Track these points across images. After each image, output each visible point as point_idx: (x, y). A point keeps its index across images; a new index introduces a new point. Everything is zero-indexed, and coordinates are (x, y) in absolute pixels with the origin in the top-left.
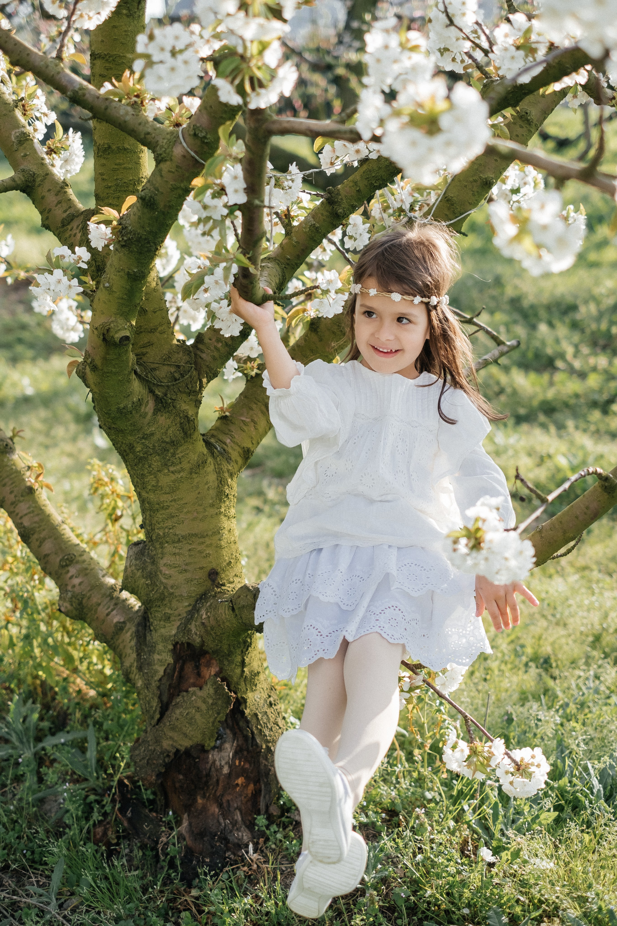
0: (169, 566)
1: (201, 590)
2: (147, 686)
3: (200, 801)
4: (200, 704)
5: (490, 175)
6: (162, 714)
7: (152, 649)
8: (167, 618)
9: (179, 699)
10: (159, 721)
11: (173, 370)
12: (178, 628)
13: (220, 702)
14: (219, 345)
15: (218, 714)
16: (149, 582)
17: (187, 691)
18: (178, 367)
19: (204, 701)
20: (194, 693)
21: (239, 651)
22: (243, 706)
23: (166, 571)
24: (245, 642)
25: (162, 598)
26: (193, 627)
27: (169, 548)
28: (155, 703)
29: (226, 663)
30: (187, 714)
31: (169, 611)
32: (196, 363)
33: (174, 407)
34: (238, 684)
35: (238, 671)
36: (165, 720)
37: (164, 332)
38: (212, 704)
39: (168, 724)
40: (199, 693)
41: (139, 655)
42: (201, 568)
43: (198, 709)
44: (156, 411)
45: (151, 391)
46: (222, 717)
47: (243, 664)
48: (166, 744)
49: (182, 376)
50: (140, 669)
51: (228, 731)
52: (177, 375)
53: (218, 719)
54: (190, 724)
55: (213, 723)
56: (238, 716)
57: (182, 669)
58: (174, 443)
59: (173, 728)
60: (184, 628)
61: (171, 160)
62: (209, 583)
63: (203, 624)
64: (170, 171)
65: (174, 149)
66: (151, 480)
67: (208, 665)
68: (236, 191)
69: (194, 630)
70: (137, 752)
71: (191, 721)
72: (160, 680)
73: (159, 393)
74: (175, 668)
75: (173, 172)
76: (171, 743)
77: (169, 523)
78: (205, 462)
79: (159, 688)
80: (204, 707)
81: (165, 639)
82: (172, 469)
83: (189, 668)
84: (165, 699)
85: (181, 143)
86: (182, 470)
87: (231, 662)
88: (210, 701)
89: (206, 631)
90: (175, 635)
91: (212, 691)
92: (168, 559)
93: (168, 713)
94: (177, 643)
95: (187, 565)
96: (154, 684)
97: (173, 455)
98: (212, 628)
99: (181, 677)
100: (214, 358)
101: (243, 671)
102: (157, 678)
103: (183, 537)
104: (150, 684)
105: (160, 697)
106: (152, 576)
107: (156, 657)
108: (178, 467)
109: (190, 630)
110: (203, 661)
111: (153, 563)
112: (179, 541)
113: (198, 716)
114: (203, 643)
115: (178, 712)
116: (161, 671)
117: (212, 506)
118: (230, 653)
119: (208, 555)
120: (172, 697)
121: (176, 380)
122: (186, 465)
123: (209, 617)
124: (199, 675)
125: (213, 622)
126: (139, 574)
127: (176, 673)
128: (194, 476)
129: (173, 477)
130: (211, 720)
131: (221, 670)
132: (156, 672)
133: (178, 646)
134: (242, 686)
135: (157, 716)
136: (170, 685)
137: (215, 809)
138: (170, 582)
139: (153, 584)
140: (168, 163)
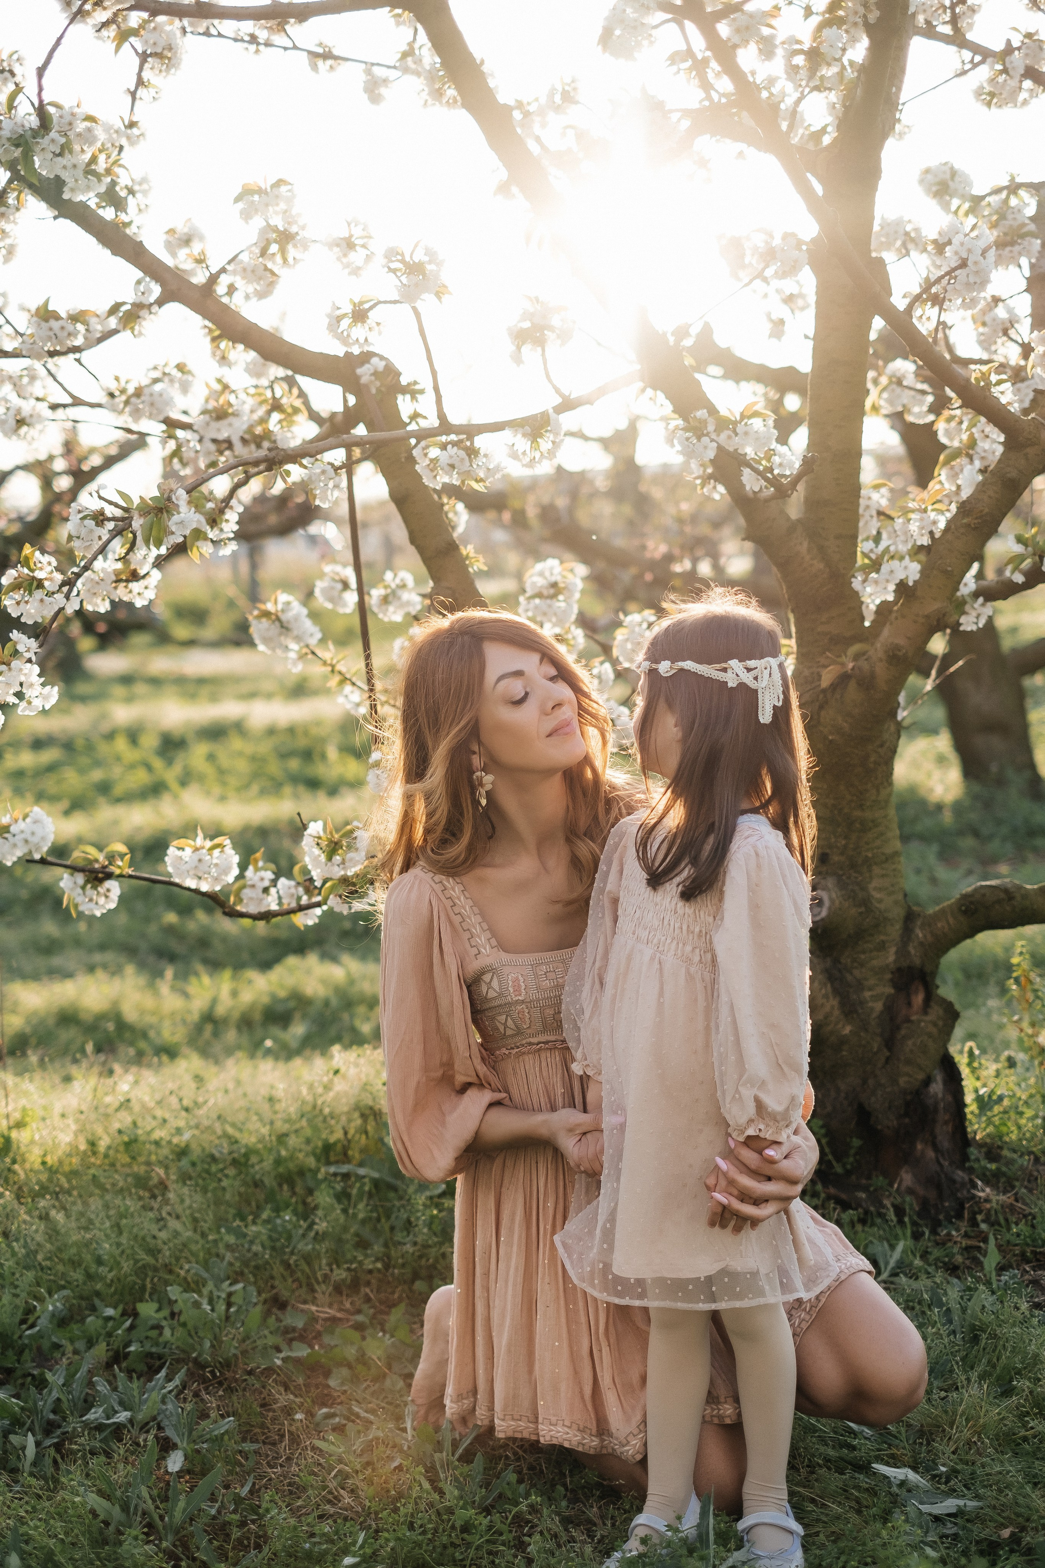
0: (879, 889)
3: (919, 1147)
7: (860, 986)
8: (882, 947)
9: (903, 1032)
10: (888, 1059)
12: (896, 953)
16: (863, 909)
19: (935, 1024)
20: (919, 1021)
23: (877, 895)
25: (877, 926)
27: (876, 870)
31: (882, 937)
43: (930, 1035)
48: (902, 1081)
59: (908, 1062)
60: (902, 951)
69: (913, 952)
70: (873, 1099)
76: (906, 1079)
77: (878, 843)
80: (934, 1031)
90: (895, 961)
91: (941, 1012)
94: (899, 970)
102: (874, 1015)
106: (866, 903)
111: (864, 889)
115: (910, 1042)
116: (879, 1006)
125: (930, 939)
132: (872, 1009)
137: (931, 1154)
138: (882, 906)
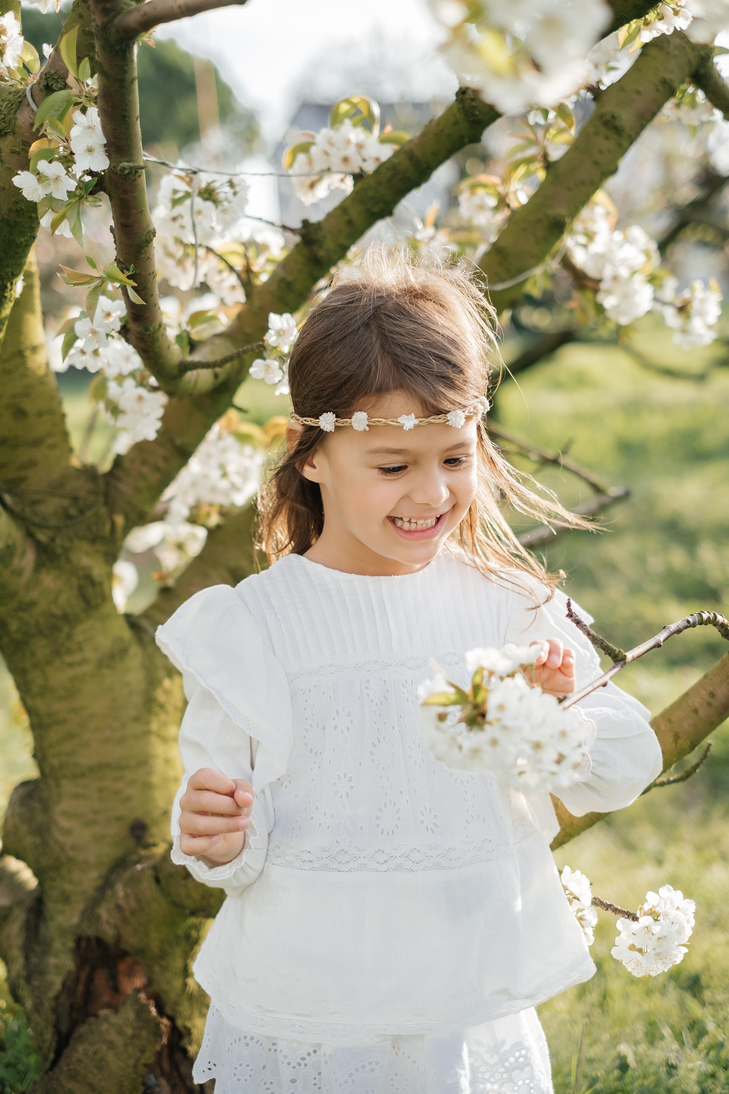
1: (117, 852)
2: (38, 1007)
4: (114, 1036)
5: (560, 211)
6: (59, 1053)
11: (66, 503)
13: (144, 1034)
14: (145, 470)
15: (143, 1051)
17: (96, 1016)
18: (75, 499)
21: (178, 951)
22: (185, 1041)
24: (188, 937)
26: (104, 912)
28: (49, 1035)
29: (157, 969)
30: (95, 1053)
32: (107, 496)
33: (68, 560)
34: (177, 1003)
35: (177, 983)
36: (63, 1063)
37: (53, 447)
38: (133, 1037)
39: (65, 1069)
40: (114, 1019)
41: (27, 958)
42: (119, 819)
44: (39, 567)
45: (30, 535)
46: (149, 1057)
47: (186, 972)
49: (82, 512)
50: (28, 979)
51: (163, 1082)
52: (73, 511)
53: (143, 1061)
54: (99, 1068)
55: (135, 1067)
56: (179, 1056)
57: (90, 980)
58: (67, 619)
61: (14, 133)
62: (130, 842)
63: (119, 908)
64: (13, 152)
65: (19, 116)
66: (36, 677)
67: (131, 974)
68: (90, 150)
71: (101, 1065)
72: (57, 998)
73: (42, 537)
74: (77, 979)
75: (19, 153)
78: (123, 652)
79: (55, 1010)
81: (63, 932)
82: (68, 659)
83: (101, 979)
84: (64, 1028)
85: (28, 105)
86: (84, 661)
87: (165, 969)
88: (129, 1031)
89: (125, 920)
92: (65, 805)
93: (67, 1051)
95: (95, 812)
96: (48, 1004)
97: (69, 637)
98: (133, 913)
99: (89, 995)
100: (138, 490)
101: (185, 985)
103: (91, 769)
104: (41, 1004)
105: (56, 1026)
107: (52, 961)
108: (77, 657)
109: (98, 918)
110: (122, 967)
112: (83, 775)
113: (111, 1057)
114: (119, 938)
117: (136, 719)
118: (163, 955)
119: (128, 799)
120: (74, 1025)
121: (69, 517)
122: (90, 654)
123: (127, 896)
124: (116, 989)
126: (24, 828)
127: (81, 988)
128: (105, 671)
129: (70, 673)
130: (132, 1062)
131: (150, 983)
133: (83, 944)
134: (184, 1008)
135: (52, 1056)
136: (72, 1007)
139: (44, 843)
140: (10, 138)
